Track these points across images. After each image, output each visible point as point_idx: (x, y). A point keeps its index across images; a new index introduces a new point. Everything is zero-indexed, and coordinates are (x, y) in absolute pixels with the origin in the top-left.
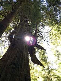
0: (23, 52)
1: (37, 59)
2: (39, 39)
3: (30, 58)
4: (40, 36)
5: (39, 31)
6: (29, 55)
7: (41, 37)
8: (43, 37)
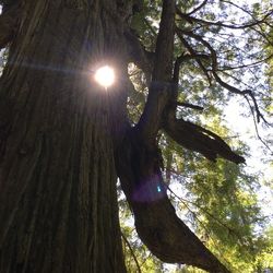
0: (76, 180)
1: (181, 223)
2: (189, 76)
3: (127, 221)
4: (194, 54)
5: (191, 20)
6: (122, 196)
7: (208, 62)
8: (221, 60)
